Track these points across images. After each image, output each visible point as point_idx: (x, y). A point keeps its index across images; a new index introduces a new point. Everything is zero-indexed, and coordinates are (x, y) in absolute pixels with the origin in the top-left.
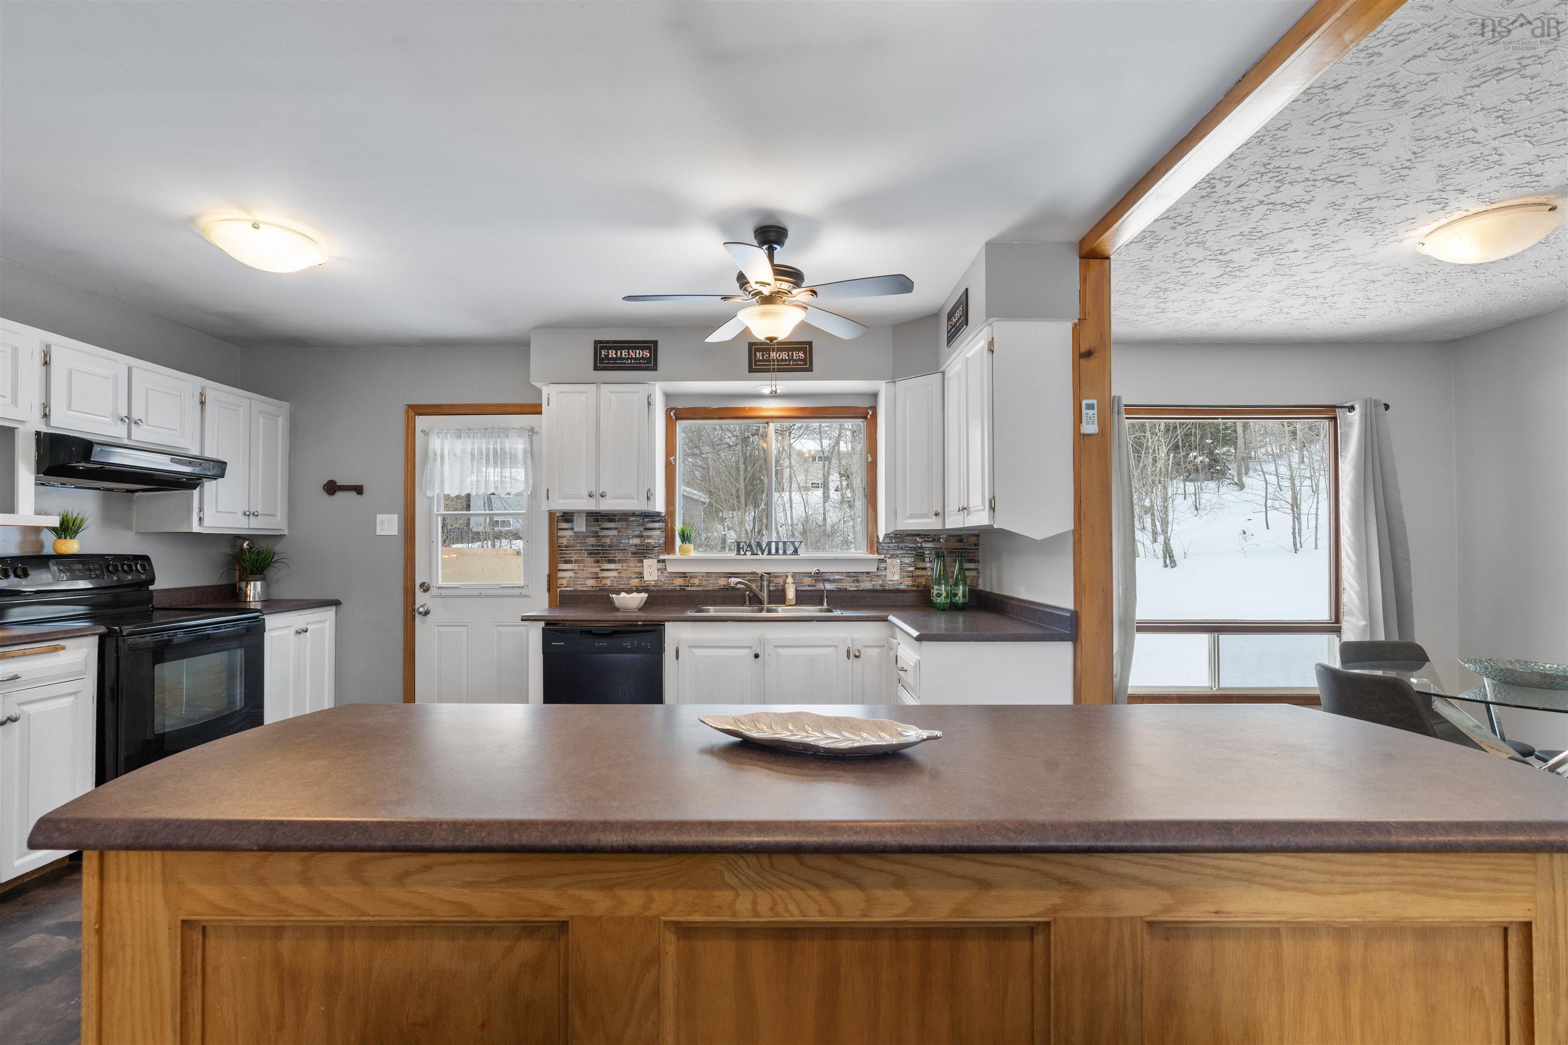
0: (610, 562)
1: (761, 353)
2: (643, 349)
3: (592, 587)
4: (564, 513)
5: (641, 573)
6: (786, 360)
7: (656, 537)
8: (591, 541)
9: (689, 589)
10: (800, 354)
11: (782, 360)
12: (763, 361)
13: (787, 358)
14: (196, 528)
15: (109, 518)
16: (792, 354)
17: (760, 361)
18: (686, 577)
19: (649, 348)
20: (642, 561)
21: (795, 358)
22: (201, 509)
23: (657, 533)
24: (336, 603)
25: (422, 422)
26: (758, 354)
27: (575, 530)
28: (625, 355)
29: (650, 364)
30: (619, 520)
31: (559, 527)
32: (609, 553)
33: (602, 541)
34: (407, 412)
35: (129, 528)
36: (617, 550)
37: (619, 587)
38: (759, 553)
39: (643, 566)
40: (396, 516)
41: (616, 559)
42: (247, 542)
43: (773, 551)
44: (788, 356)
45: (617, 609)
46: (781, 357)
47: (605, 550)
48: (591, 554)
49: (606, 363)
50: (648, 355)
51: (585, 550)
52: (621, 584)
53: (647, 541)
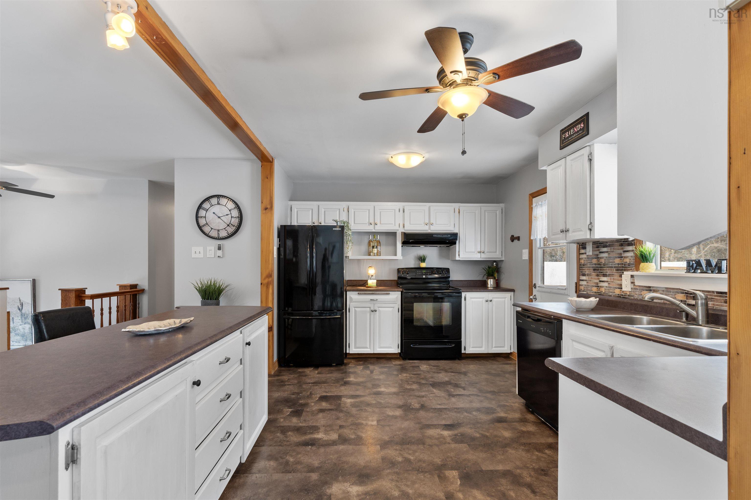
0: (605, 275)
2: (580, 123)
3: (595, 292)
4: (583, 243)
5: (621, 285)
7: (629, 256)
8: (595, 261)
14: (457, 258)
15: (442, 256)
18: (651, 290)
19: (583, 121)
20: (621, 276)
22: (459, 252)
23: (631, 254)
24: (513, 291)
27: (587, 254)
28: (573, 132)
30: (609, 246)
31: (580, 252)
32: (604, 270)
33: (600, 261)
34: (529, 197)
35: (449, 259)
36: (608, 267)
37: (609, 294)
38: (710, 272)
39: (622, 280)
40: (527, 250)
41: (607, 274)
42: (495, 263)
47: (602, 267)
48: (595, 270)
49: (565, 143)
50: (583, 125)
51: (592, 267)
52: (610, 292)
53: (625, 261)
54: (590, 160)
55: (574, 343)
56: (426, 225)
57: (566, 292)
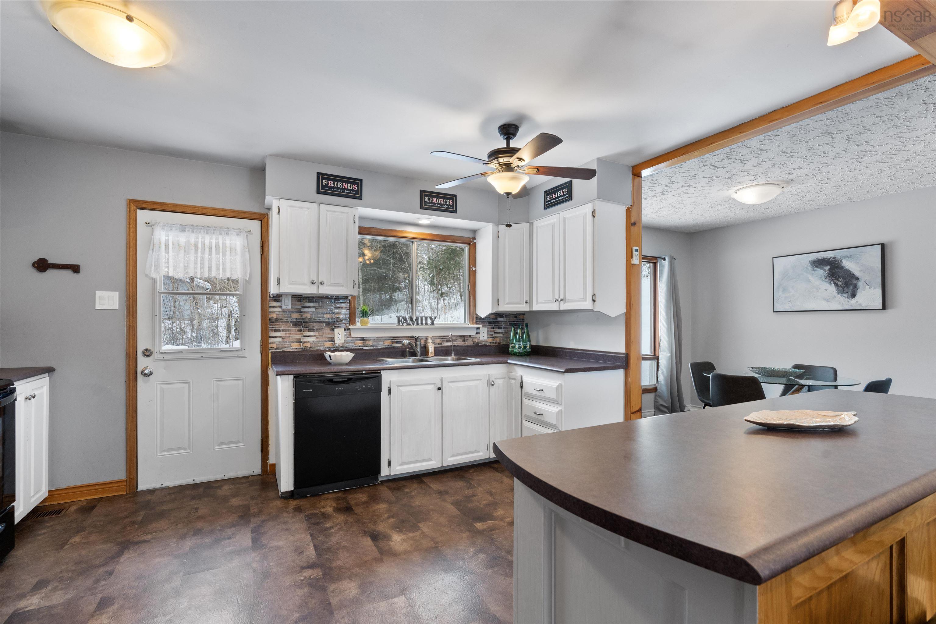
0: (310, 330)
1: (428, 198)
2: (353, 183)
3: (296, 348)
5: (333, 338)
6: (442, 205)
7: (343, 313)
8: (296, 316)
9: (364, 348)
10: (450, 202)
11: (440, 204)
12: (429, 203)
13: (443, 203)
16: (446, 201)
17: (427, 202)
18: (364, 340)
20: (333, 330)
21: (447, 203)
23: (343, 311)
25: (143, 216)
26: (426, 198)
27: (283, 308)
28: (340, 186)
29: (357, 195)
30: (317, 301)
31: (270, 305)
32: (309, 324)
33: (304, 316)
34: (129, 205)
36: (315, 322)
37: (316, 348)
39: (334, 333)
40: (117, 293)
41: (314, 328)
44: (444, 202)
45: (330, 364)
46: (439, 202)
47: (306, 322)
48: (296, 325)
49: (326, 190)
50: (356, 188)
51: (291, 322)
52: (320, 346)
53: (336, 316)
54: (354, 222)
55: (401, 388)
57: (240, 354)
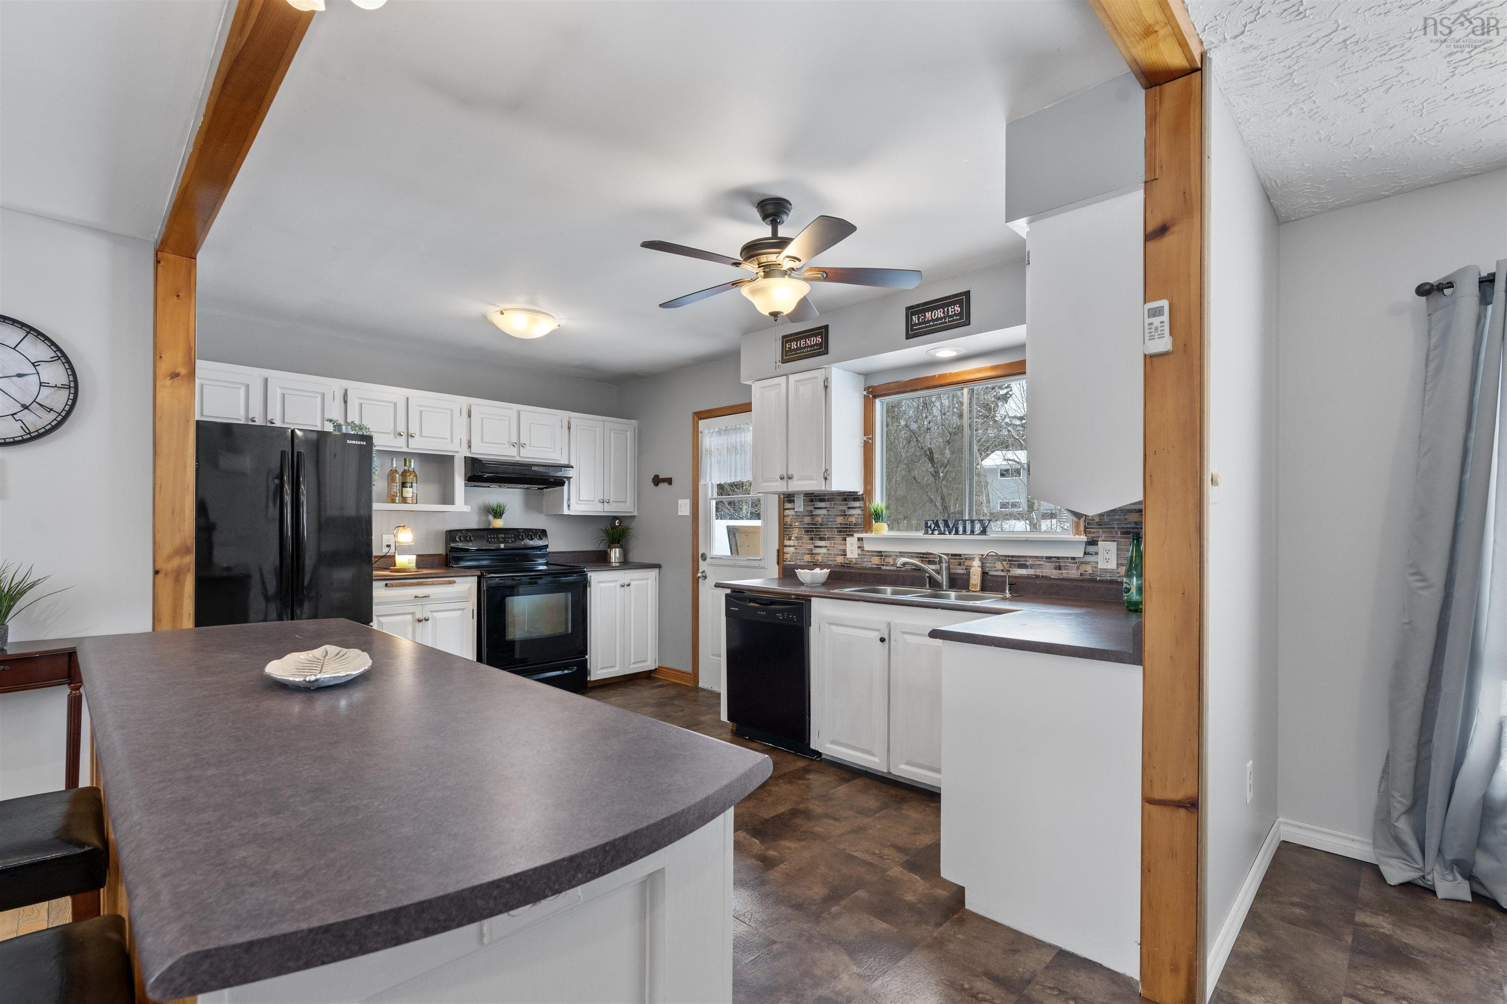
0: (822, 539)
1: (917, 316)
2: (817, 335)
3: (808, 562)
4: (788, 495)
5: (845, 551)
6: (941, 318)
7: (856, 514)
8: (807, 520)
9: (884, 568)
10: (956, 308)
11: (937, 319)
12: (919, 324)
13: (942, 315)
14: (566, 512)
15: (530, 506)
16: (948, 310)
17: (916, 325)
18: (882, 556)
20: (845, 540)
21: (950, 313)
22: (569, 499)
23: (857, 512)
24: (658, 566)
25: (702, 424)
26: (914, 318)
27: (796, 510)
28: (803, 344)
29: (822, 349)
30: (829, 500)
31: (785, 507)
32: (821, 531)
33: (815, 520)
34: (693, 418)
35: (541, 512)
36: (826, 528)
37: (828, 563)
38: (947, 533)
39: (846, 544)
40: (689, 501)
41: (825, 537)
42: (617, 521)
43: (961, 529)
44: (944, 313)
45: (802, 584)
46: (936, 316)
47: (817, 528)
48: (807, 531)
49: (790, 355)
50: (820, 340)
51: (803, 528)
52: (829, 560)
53: (849, 520)
54: (826, 387)
55: (833, 627)
56: (512, 446)
57: (761, 564)
